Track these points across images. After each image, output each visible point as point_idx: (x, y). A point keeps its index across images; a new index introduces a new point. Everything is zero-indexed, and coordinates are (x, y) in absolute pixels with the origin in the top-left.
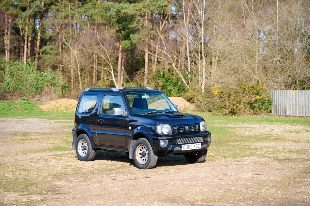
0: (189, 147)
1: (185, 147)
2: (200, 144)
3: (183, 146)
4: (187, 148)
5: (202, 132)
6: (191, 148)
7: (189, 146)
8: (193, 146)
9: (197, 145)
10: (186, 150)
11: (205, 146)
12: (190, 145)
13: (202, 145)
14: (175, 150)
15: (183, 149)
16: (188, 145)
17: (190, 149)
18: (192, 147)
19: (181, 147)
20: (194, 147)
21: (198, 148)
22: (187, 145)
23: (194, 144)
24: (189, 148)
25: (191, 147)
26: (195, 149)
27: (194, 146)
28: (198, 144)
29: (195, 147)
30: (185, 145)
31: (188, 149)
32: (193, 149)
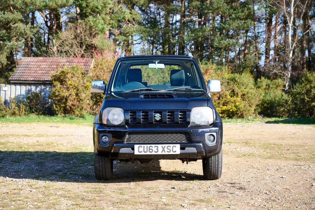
0: (150, 149)
2: (178, 146)
3: (136, 147)
8: (160, 149)
9: (169, 148)
10: (143, 153)
11: (190, 150)
12: (154, 145)
13: (181, 148)
14: (120, 152)
15: (136, 153)
16: (149, 145)
17: (153, 153)
18: (157, 149)
19: (133, 149)
20: (163, 150)
21: (172, 153)
22: (146, 146)
25: (155, 149)
26: (164, 153)
27: (163, 148)
28: (172, 145)
29: (166, 149)
30: (142, 146)
31: (148, 153)
32: (160, 153)
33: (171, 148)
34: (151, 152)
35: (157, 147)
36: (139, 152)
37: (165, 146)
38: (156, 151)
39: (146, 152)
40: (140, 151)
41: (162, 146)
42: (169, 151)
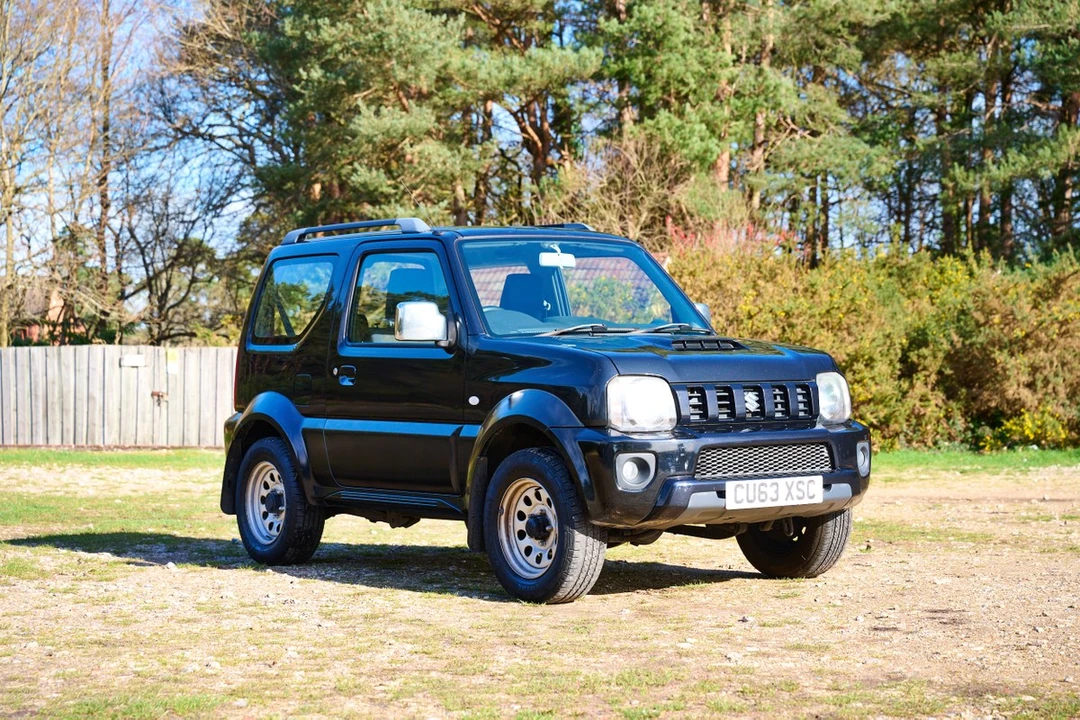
0: (760, 493)
1: (742, 494)
2: (819, 480)
3: (730, 487)
4: (751, 498)
5: (828, 424)
6: (773, 500)
7: (763, 489)
8: (783, 491)
9: (800, 486)
10: (746, 505)
11: (842, 489)
12: (769, 481)
13: (827, 486)
14: (690, 506)
15: (730, 503)
16: (759, 482)
17: (768, 504)
18: (777, 492)
19: (722, 494)
20: (790, 493)
21: (806, 501)
22: (751, 482)
23: (790, 480)
24: (763, 497)
25: (771, 492)
26: (791, 503)
27: (790, 489)
28: (805, 479)
29: (794, 491)
30: (744, 483)
31: (757, 505)
32: (781, 503)
33: (803, 487)
34: (763, 501)
35: (777, 484)
36: (737, 502)
37: (792, 483)
38: (775, 497)
39: (751, 501)
40: (739, 499)
41: (786, 484)
42: (801, 495)
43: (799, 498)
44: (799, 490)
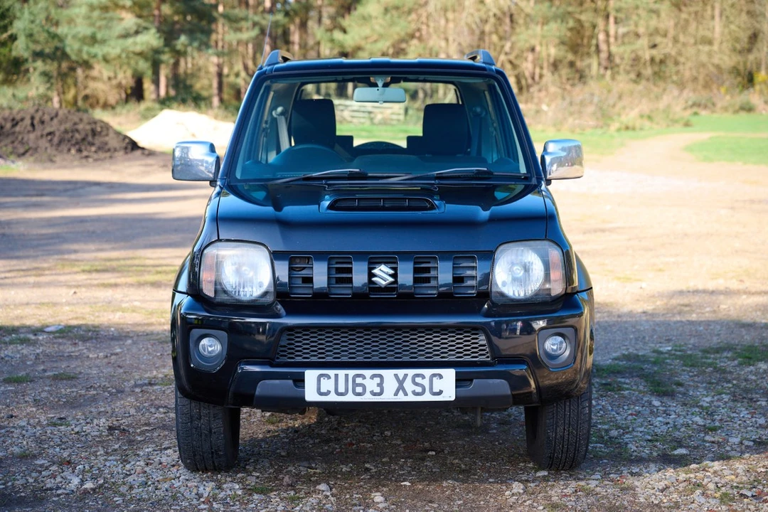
0: (355, 385)
1: (327, 385)
2: (449, 374)
3: (311, 376)
4: (342, 390)
6: (374, 394)
7: (359, 380)
8: (391, 385)
9: (418, 380)
10: (333, 398)
11: (487, 387)
12: (368, 373)
13: (460, 381)
14: (257, 393)
15: (311, 395)
16: (353, 371)
17: (368, 398)
18: (380, 385)
19: (300, 381)
20: (401, 387)
21: (427, 397)
22: (342, 373)
23: (401, 372)
24: (359, 390)
25: (372, 385)
26: (401, 398)
27: (401, 382)
28: (428, 372)
29: (408, 385)
30: (331, 372)
31: (350, 398)
32: (388, 396)
33: (426, 382)
34: (359, 394)
35: (381, 376)
36: (321, 394)
37: (406, 375)
38: (377, 390)
39: (342, 394)
40: (323, 390)
41: (396, 376)
42: (419, 389)
43: (415, 393)
44: (417, 384)
